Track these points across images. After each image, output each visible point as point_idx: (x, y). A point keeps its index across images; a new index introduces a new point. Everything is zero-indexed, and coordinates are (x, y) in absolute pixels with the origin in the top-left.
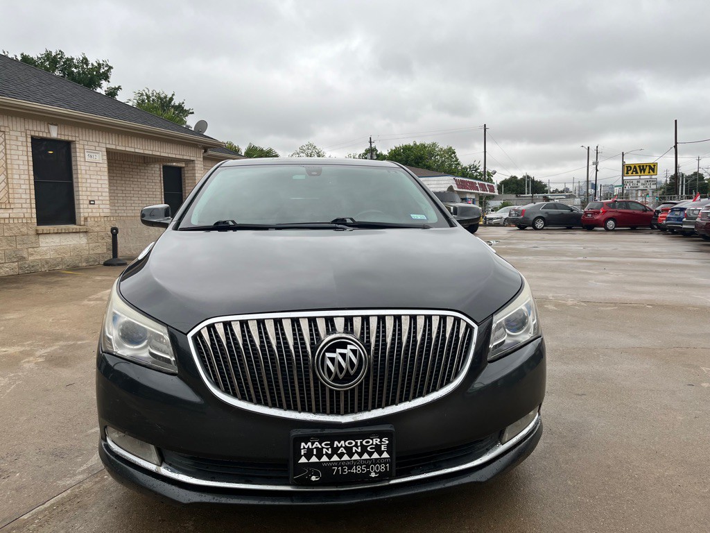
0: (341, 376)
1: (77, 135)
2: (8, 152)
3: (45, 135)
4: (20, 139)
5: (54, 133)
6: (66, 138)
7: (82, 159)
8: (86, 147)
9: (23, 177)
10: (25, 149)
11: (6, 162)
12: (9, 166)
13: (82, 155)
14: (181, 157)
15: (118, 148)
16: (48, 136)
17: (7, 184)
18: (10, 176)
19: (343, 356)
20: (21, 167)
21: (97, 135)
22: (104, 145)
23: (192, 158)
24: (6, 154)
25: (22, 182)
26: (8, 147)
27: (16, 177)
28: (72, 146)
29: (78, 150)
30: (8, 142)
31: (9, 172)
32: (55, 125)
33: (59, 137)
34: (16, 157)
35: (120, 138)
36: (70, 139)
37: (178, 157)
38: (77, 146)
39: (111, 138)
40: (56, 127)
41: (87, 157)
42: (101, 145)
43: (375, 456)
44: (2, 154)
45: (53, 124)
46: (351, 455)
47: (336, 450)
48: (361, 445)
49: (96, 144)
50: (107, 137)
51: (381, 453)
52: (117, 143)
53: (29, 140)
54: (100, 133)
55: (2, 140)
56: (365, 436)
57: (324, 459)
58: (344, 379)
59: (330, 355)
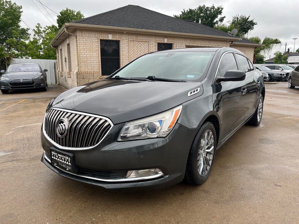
0: (61, 132)
1: (174, 41)
2: (149, 49)
3: (162, 42)
4: (154, 44)
6: (170, 42)
8: (177, 45)
10: (155, 47)
15: (190, 45)
16: (164, 42)
19: (62, 126)
21: (182, 40)
22: (184, 44)
24: (149, 50)
26: (149, 47)
28: (172, 45)
29: (174, 47)
33: (167, 42)
35: (191, 41)
36: (172, 43)
38: (174, 45)
40: (167, 39)
42: (183, 44)
43: (67, 163)
44: (147, 50)
45: (165, 38)
46: (62, 160)
47: (59, 157)
48: (64, 158)
49: (181, 44)
50: (186, 41)
51: (69, 163)
52: (190, 43)
53: (157, 44)
54: (183, 39)
55: (148, 45)
56: (65, 155)
57: (57, 159)
58: (62, 134)
59: (59, 125)
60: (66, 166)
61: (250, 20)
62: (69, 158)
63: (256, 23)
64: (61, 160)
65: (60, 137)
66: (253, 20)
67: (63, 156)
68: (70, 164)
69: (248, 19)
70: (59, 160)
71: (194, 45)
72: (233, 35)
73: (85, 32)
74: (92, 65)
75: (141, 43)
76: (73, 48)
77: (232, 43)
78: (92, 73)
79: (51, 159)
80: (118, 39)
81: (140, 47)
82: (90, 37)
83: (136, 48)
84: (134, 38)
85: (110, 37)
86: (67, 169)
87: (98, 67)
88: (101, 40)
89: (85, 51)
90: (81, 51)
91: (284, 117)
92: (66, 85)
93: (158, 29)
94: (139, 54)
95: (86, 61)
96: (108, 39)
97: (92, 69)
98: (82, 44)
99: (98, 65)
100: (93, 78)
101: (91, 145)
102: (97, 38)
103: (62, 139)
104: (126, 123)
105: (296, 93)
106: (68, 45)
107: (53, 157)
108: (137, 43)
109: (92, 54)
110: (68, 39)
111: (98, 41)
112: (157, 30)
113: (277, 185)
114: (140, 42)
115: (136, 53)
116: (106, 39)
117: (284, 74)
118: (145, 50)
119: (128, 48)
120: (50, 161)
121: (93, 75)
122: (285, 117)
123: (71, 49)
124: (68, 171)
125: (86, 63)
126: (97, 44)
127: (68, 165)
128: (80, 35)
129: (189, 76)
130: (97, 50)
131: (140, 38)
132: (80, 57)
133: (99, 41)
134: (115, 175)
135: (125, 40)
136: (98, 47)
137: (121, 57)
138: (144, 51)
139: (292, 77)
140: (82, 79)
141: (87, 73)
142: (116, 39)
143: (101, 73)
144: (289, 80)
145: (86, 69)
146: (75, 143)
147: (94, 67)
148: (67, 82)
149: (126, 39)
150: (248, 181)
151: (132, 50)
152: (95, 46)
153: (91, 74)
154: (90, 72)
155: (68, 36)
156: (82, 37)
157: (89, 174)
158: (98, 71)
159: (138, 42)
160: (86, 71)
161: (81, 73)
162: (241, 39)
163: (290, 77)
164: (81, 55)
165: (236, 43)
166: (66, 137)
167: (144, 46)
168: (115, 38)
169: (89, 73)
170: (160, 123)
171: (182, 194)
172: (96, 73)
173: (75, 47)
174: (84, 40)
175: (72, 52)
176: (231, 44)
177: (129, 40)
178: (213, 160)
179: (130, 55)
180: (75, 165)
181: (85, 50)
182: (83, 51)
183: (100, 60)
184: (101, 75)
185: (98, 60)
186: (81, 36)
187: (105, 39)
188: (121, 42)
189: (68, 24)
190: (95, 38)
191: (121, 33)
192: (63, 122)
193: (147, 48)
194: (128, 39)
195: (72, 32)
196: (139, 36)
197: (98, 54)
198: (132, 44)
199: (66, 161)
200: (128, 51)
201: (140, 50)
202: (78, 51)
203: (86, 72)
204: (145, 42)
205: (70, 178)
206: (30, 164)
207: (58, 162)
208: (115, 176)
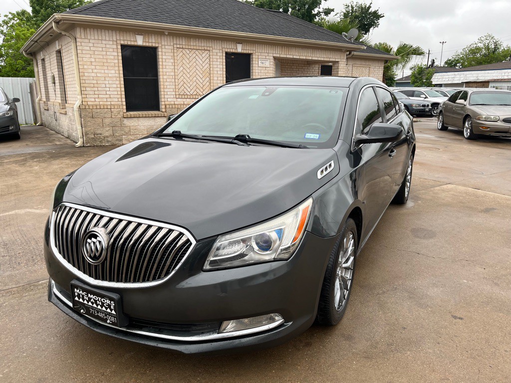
0: (92, 255)
1: (254, 49)
2: (211, 63)
3: (234, 51)
4: (219, 54)
5: (240, 49)
6: (247, 52)
7: (257, 65)
8: (260, 57)
9: (219, 78)
10: (221, 60)
11: (210, 69)
12: (211, 72)
13: (257, 62)
14: (328, 60)
15: (282, 56)
16: (236, 51)
17: (210, 83)
18: (212, 78)
19: (94, 243)
20: (219, 72)
21: (268, 48)
22: (272, 55)
23: (337, 60)
24: (210, 65)
25: (219, 82)
26: (211, 60)
27: (216, 78)
28: (251, 57)
29: (254, 59)
30: (211, 57)
31: (212, 75)
33: (243, 52)
34: (216, 66)
35: (283, 49)
36: (250, 52)
37: (325, 59)
38: (254, 56)
39: (277, 49)
40: (241, 45)
41: (260, 63)
42: (270, 55)
43: (109, 310)
44: (208, 65)
45: (239, 43)
46: (97, 305)
47: (90, 299)
48: (101, 301)
49: (267, 54)
50: (274, 49)
51: (111, 310)
52: (281, 53)
53: (224, 55)
54: (270, 47)
55: (208, 55)
56: (102, 296)
57: (85, 302)
58: (95, 258)
59: (89, 241)
60: (106, 315)
61: (372, 10)
62: (112, 302)
63: (382, 15)
64: (95, 305)
65: (90, 264)
66: (378, 10)
67: (100, 298)
68: (113, 312)
69: (369, 7)
70: (90, 304)
71: (288, 56)
72: (350, 39)
73: (92, 30)
74: (108, 93)
75: (197, 52)
76: (68, 59)
77: (349, 54)
78: (109, 107)
79: (74, 302)
80: (154, 45)
81: (194, 60)
82: (102, 40)
83: (188, 62)
84: (183, 42)
85: (140, 41)
86: (108, 321)
87: (119, 96)
88: (122, 46)
89: (93, 67)
90: (85, 67)
91: (441, 185)
92: (58, 128)
93: (226, 28)
94: (193, 71)
95: (96, 85)
96: (136, 44)
97: (109, 100)
98: (88, 52)
99: (119, 93)
100: (112, 117)
101: (154, 279)
102: (115, 43)
103: (96, 267)
104: (220, 236)
105: (451, 139)
106: (59, 52)
107: (77, 299)
108: (188, 52)
109: (106, 71)
110: (57, 42)
111: (117, 48)
112: (224, 29)
113: (455, 317)
114: (195, 50)
115: (188, 71)
116: (133, 43)
117: (428, 106)
118: (203, 65)
119: (172, 61)
120: (71, 304)
121: (109, 110)
122: (444, 186)
123: (64, 61)
124: (109, 323)
125: (96, 89)
126: (116, 54)
127: (110, 314)
128: (83, 36)
129: (308, 136)
130: (117, 65)
131: (193, 43)
132: (84, 78)
133: (119, 47)
134: (201, 328)
135: (167, 47)
136: (118, 59)
137: (161, 77)
138: (201, 67)
139: (443, 112)
140: (89, 119)
141: (98, 107)
142: (150, 45)
143: (125, 107)
144: (439, 116)
145: (97, 100)
146: (124, 276)
147: (112, 96)
148: (58, 121)
149: (169, 44)
150: (409, 313)
151: (180, 65)
152: (112, 57)
153: (106, 110)
154: (104, 105)
155: (57, 37)
156: (87, 41)
157: (150, 327)
158: (120, 103)
159: (190, 50)
160: (97, 103)
161: (87, 107)
162: (365, 48)
163: (441, 111)
164: (86, 74)
165: (355, 53)
166: (103, 264)
167: (201, 58)
168: (149, 42)
169: (102, 107)
170: (277, 233)
171: (308, 345)
172: (116, 107)
173: (74, 57)
174: (91, 45)
175: (67, 67)
176: (349, 56)
177: (175, 46)
178: (352, 280)
179: (176, 74)
180: (123, 313)
181: (93, 64)
182: (90, 67)
183: (122, 82)
184: (125, 111)
185: (118, 82)
186: (85, 38)
187: (129, 43)
188: (160, 50)
189: (60, 16)
190: (111, 43)
191: (159, 33)
192: (96, 237)
193: (206, 62)
194: (172, 44)
195: (65, 30)
196: (192, 40)
197: (117, 72)
198: (180, 53)
199: (105, 307)
200: (173, 67)
201: (195, 64)
202: (80, 67)
203: (96, 105)
204: (203, 51)
205: (114, 336)
206: (21, 300)
207: (87, 309)
208: (200, 330)
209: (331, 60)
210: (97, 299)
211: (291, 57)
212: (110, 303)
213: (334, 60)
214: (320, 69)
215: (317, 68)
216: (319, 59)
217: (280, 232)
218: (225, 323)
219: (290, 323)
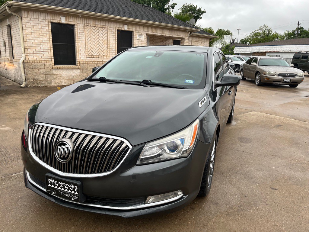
0: (62, 157)
1: (135, 28)
2: (108, 36)
3: (122, 29)
4: (113, 31)
5: (126, 28)
6: (130, 30)
7: (136, 39)
8: (138, 33)
9: (113, 46)
10: (115, 35)
11: (107, 40)
12: (108, 42)
13: (136, 37)
14: (178, 37)
15: (151, 33)
16: (124, 29)
17: (108, 48)
18: (109, 46)
19: (63, 149)
20: (113, 42)
21: (143, 28)
23: (183, 37)
24: (107, 37)
25: (113, 48)
26: (108, 34)
27: (111, 46)
28: (133, 33)
29: (134, 35)
30: (108, 32)
31: (108, 44)
32: (127, 25)
33: (128, 30)
34: (111, 38)
35: (152, 29)
36: (132, 30)
37: (177, 36)
38: (134, 33)
39: (148, 29)
41: (138, 37)
42: (144, 32)
43: (73, 192)
44: (106, 37)
45: (125, 24)
46: (65, 189)
47: (59, 185)
49: (142, 32)
50: (147, 29)
52: (150, 31)
53: (116, 31)
55: (106, 31)
56: (69, 183)
57: (56, 187)
59: (59, 147)
60: (71, 195)
62: (76, 187)
64: (63, 189)
65: (60, 162)
67: (67, 185)
68: (76, 193)
70: (59, 188)
71: (155, 34)
73: (32, 12)
74: (42, 53)
75: (99, 29)
76: (16, 31)
77: (191, 34)
78: (43, 62)
79: (48, 188)
80: (72, 23)
81: (98, 34)
82: (38, 19)
83: (94, 35)
84: (91, 22)
85: (63, 20)
86: (73, 199)
87: (50, 55)
88: (52, 23)
89: (33, 36)
90: (28, 36)
91: (249, 112)
92: (7, 75)
93: (117, 14)
94: (97, 41)
95: (34, 48)
96: (60, 22)
97: (43, 57)
98: (29, 26)
99: (50, 53)
100: (45, 68)
101: (105, 171)
102: (47, 21)
103: (64, 164)
104: (147, 143)
105: (251, 86)
106: (9, 26)
107: (49, 185)
108: (94, 29)
109: (41, 39)
110: (8, 20)
111: (48, 24)
112: (116, 15)
113: (273, 189)
114: (98, 28)
115: (94, 41)
116: (58, 22)
117: (233, 66)
118: (103, 37)
119: (84, 34)
120: (45, 190)
121: (43, 64)
122: (251, 112)
123: (12, 32)
124: (73, 200)
125: (34, 50)
126: (47, 28)
127: (73, 194)
128: (26, 16)
130: (48, 35)
131: (97, 23)
132: (27, 43)
133: (50, 24)
134: (134, 201)
135: (80, 25)
136: (49, 32)
137: (77, 44)
138: (102, 39)
139: (243, 69)
140: (30, 69)
141: (36, 62)
142: (70, 23)
143: (53, 62)
144: (241, 72)
145: (35, 57)
146: (84, 169)
147: (45, 55)
148: (7, 71)
149: (82, 23)
150: (247, 187)
151: (89, 36)
152: (45, 30)
153: (41, 64)
154: (39, 61)
155: (9, 16)
156: (29, 19)
157: (100, 202)
158: (50, 60)
159: (95, 28)
160: (35, 59)
161: (29, 62)
162: (200, 30)
164: (28, 41)
166: (69, 162)
167: (102, 33)
168: (69, 21)
169: (38, 62)
170: (181, 141)
172: (48, 62)
173: (20, 29)
174: (31, 22)
175: (15, 35)
177: (86, 24)
178: (213, 168)
179: (86, 42)
180: (83, 193)
181: (33, 34)
182: (30, 36)
183: (52, 46)
184: (53, 64)
185: (49, 46)
186: (28, 18)
187: (56, 21)
188: (76, 26)
189: (11, 3)
190: (44, 21)
191: (76, 16)
192: (64, 145)
193: (105, 35)
194: (84, 23)
195: (14, 12)
196: (96, 21)
197: (48, 39)
198: (88, 29)
199: (71, 190)
200: (84, 38)
201: (98, 36)
202: (24, 36)
203: (35, 61)
204: (103, 29)
205: (75, 208)
207: (57, 192)
208: (133, 202)
209: (180, 37)
210: (65, 185)
211: (157, 34)
212: (75, 187)
213: (182, 37)
214: (173, 42)
215: (171, 42)
216: (173, 36)
217: (183, 140)
218: (149, 197)
219: (187, 196)
